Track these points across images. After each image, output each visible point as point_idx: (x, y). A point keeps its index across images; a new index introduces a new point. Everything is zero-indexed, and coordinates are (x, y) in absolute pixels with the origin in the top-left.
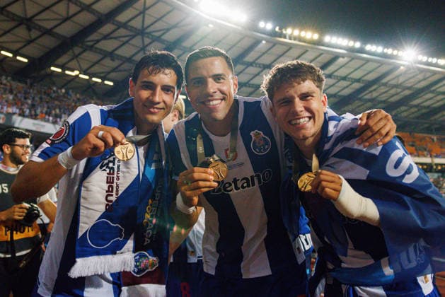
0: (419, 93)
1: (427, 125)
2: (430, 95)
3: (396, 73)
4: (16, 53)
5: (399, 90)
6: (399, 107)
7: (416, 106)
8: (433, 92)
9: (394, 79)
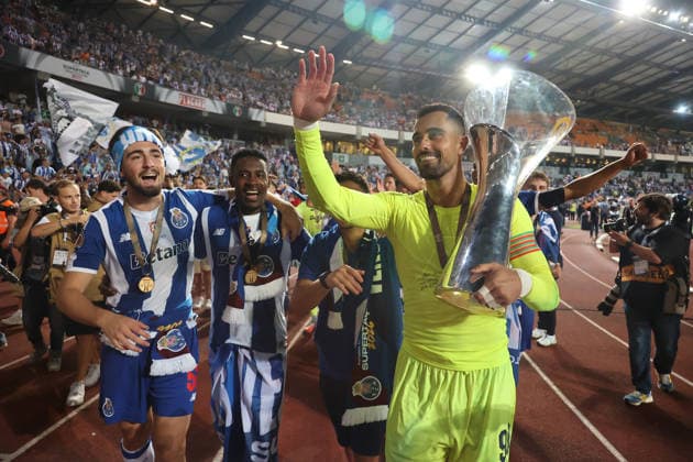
0: (630, 64)
1: (621, 110)
2: (642, 68)
3: (609, 31)
4: (198, 17)
5: (605, 58)
6: (598, 82)
7: (616, 83)
8: (646, 63)
9: (603, 40)
